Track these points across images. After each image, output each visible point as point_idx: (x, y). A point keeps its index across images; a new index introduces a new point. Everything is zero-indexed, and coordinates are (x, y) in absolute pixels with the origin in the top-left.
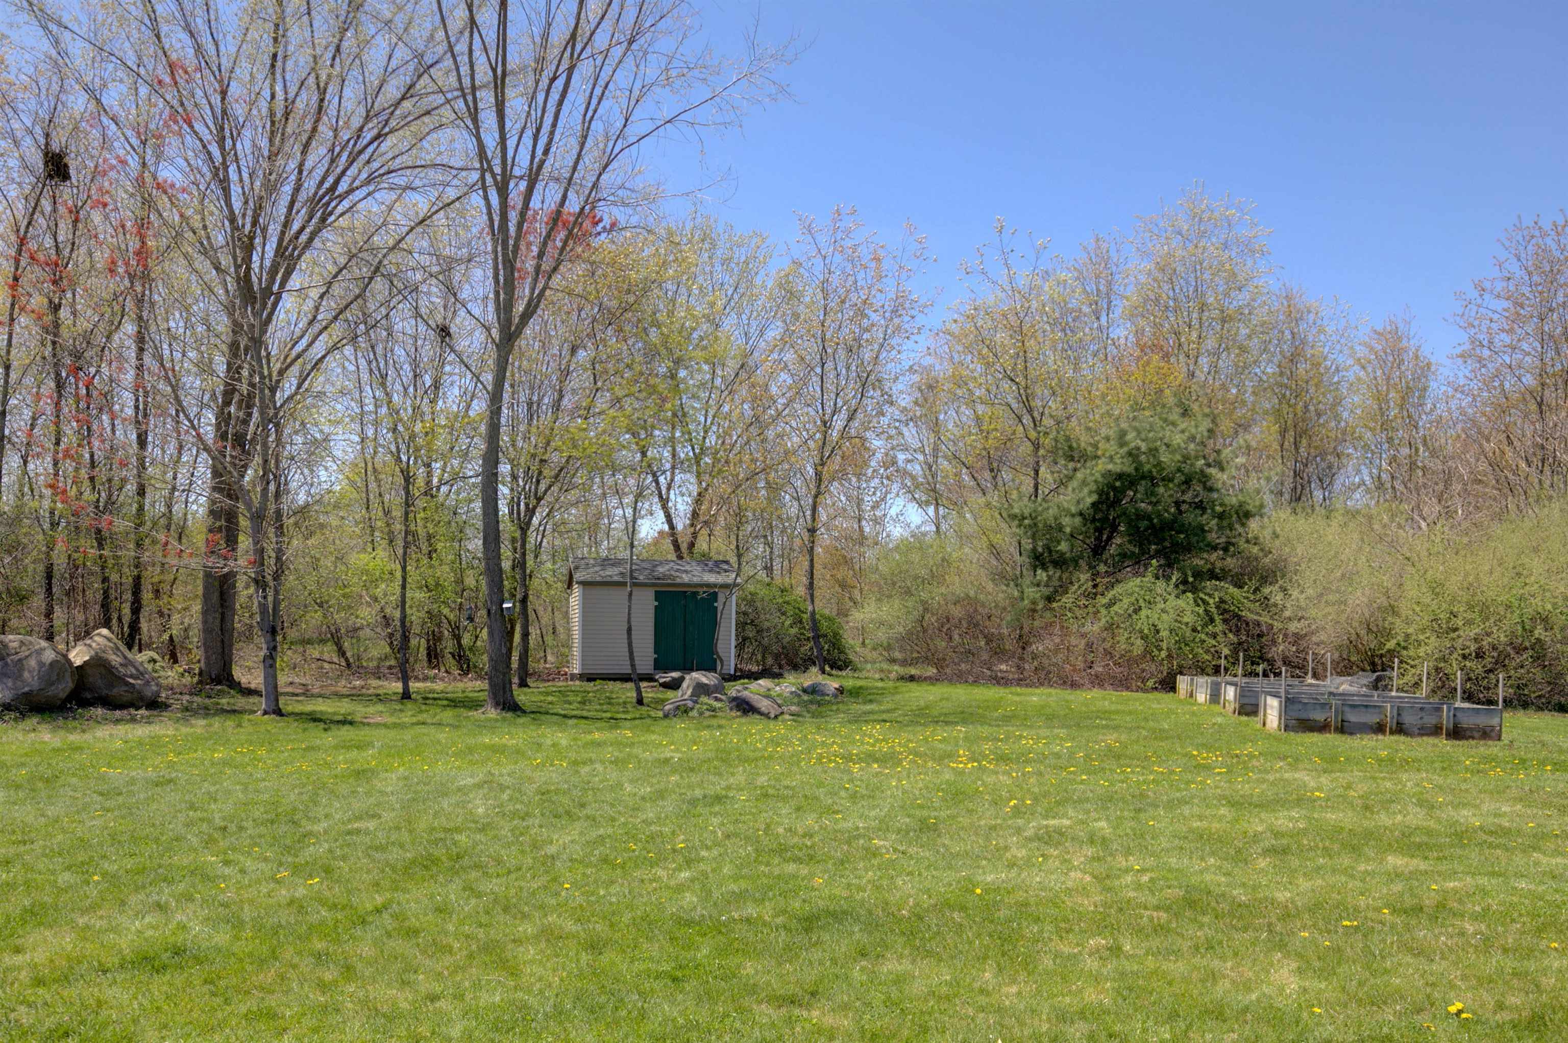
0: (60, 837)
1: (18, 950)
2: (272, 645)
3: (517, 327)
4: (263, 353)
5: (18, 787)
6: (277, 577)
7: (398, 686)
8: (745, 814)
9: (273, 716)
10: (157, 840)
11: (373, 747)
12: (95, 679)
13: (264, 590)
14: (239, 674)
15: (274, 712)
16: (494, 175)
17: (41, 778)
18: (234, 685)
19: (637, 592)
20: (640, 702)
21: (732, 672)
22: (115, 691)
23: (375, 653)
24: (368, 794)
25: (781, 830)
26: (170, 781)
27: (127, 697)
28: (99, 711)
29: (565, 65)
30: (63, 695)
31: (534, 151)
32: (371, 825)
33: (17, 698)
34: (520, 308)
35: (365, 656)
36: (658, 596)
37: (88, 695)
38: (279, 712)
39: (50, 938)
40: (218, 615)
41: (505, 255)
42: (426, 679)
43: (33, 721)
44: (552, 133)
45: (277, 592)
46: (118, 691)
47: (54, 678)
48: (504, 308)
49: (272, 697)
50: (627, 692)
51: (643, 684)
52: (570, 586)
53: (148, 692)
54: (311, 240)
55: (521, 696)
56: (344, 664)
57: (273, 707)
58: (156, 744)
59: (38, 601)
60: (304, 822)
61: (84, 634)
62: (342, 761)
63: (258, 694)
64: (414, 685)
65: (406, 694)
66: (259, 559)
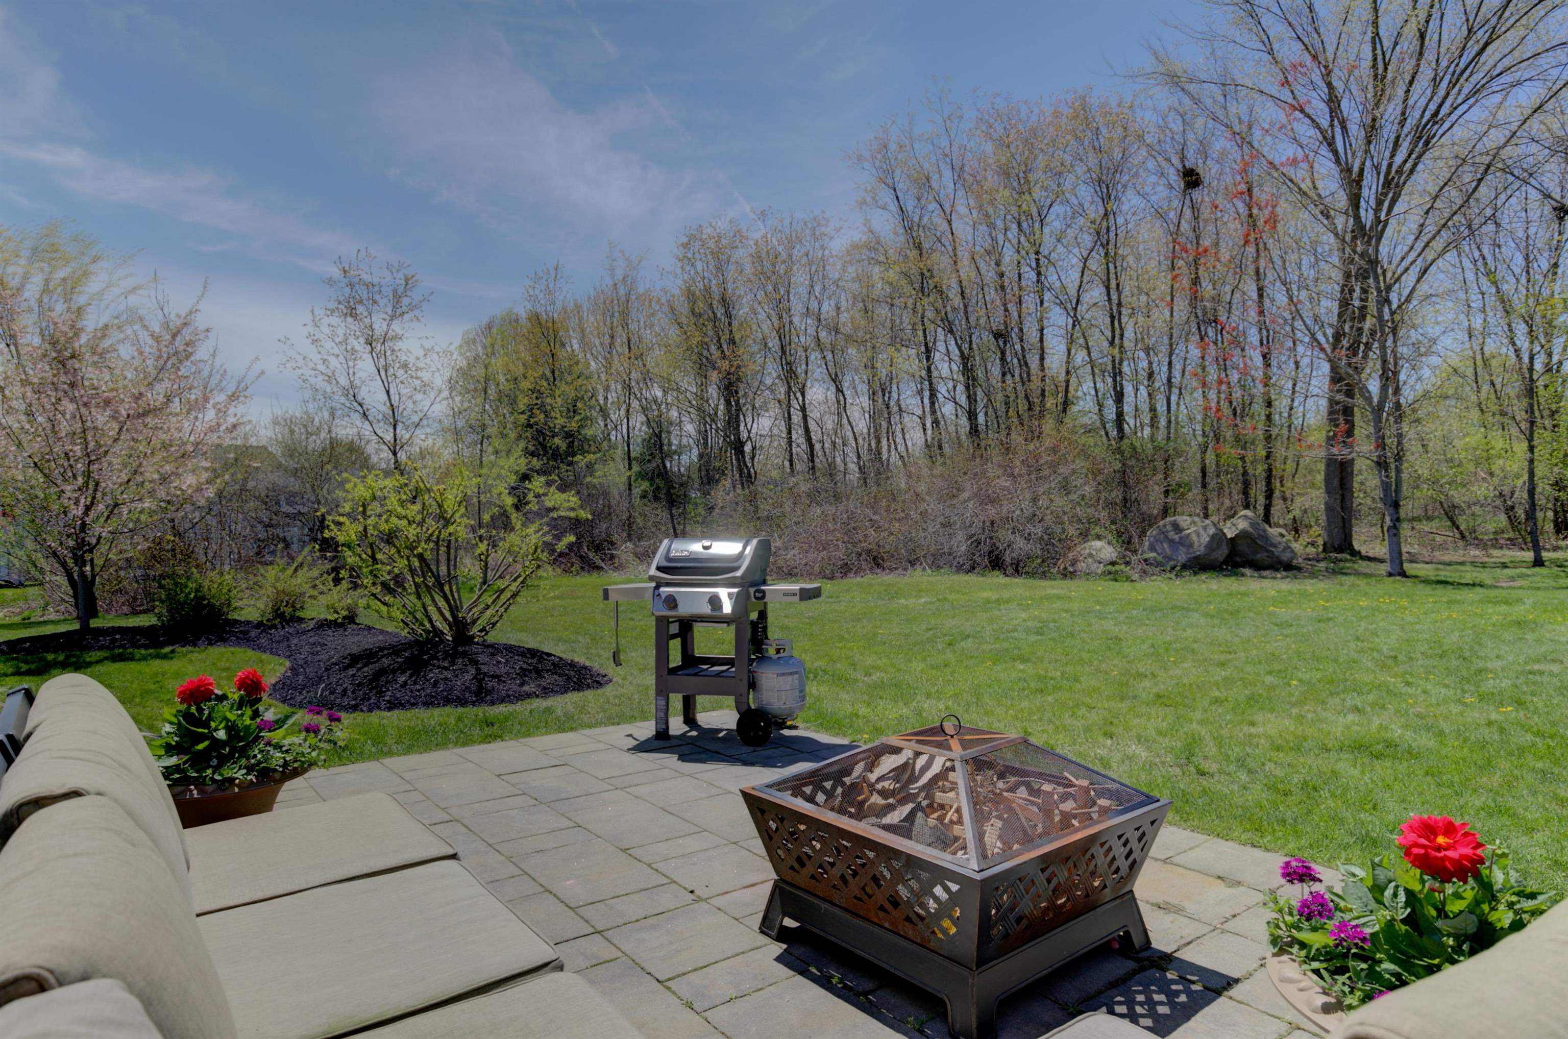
0: (1255, 652)
1: (1252, 724)
2: (1395, 516)
4: (1379, 271)
5: (1212, 617)
6: (1399, 458)
7: (1529, 555)
9: (1398, 578)
10: (1336, 661)
11: (1524, 603)
12: (1243, 547)
13: (1386, 471)
14: (1360, 545)
15: (1399, 574)
17: (1226, 611)
18: (1355, 553)
22: (1259, 556)
23: (1491, 527)
24: (1539, 641)
26: (1330, 619)
27: (1268, 561)
28: (1247, 571)
30: (1221, 559)
32: (1555, 668)
33: (1190, 560)
35: (1480, 530)
37: (1238, 559)
38: (1403, 574)
39: (1273, 719)
40: (1338, 496)
42: (1556, 549)
43: (1203, 577)
45: (1398, 471)
46: (1261, 556)
47: (1215, 545)
49: (1397, 562)
53: (1285, 557)
54: (1415, 165)
56: (1458, 535)
57: (1398, 570)
58: (1304, 595)
59: (1195, 493)
60: (1474, 660)
61: (1231, 515)
62: (1496, 614)
63: (1381, 561)
64: (1545, 555)
65: (1538, 562)
66: (1381, 445)
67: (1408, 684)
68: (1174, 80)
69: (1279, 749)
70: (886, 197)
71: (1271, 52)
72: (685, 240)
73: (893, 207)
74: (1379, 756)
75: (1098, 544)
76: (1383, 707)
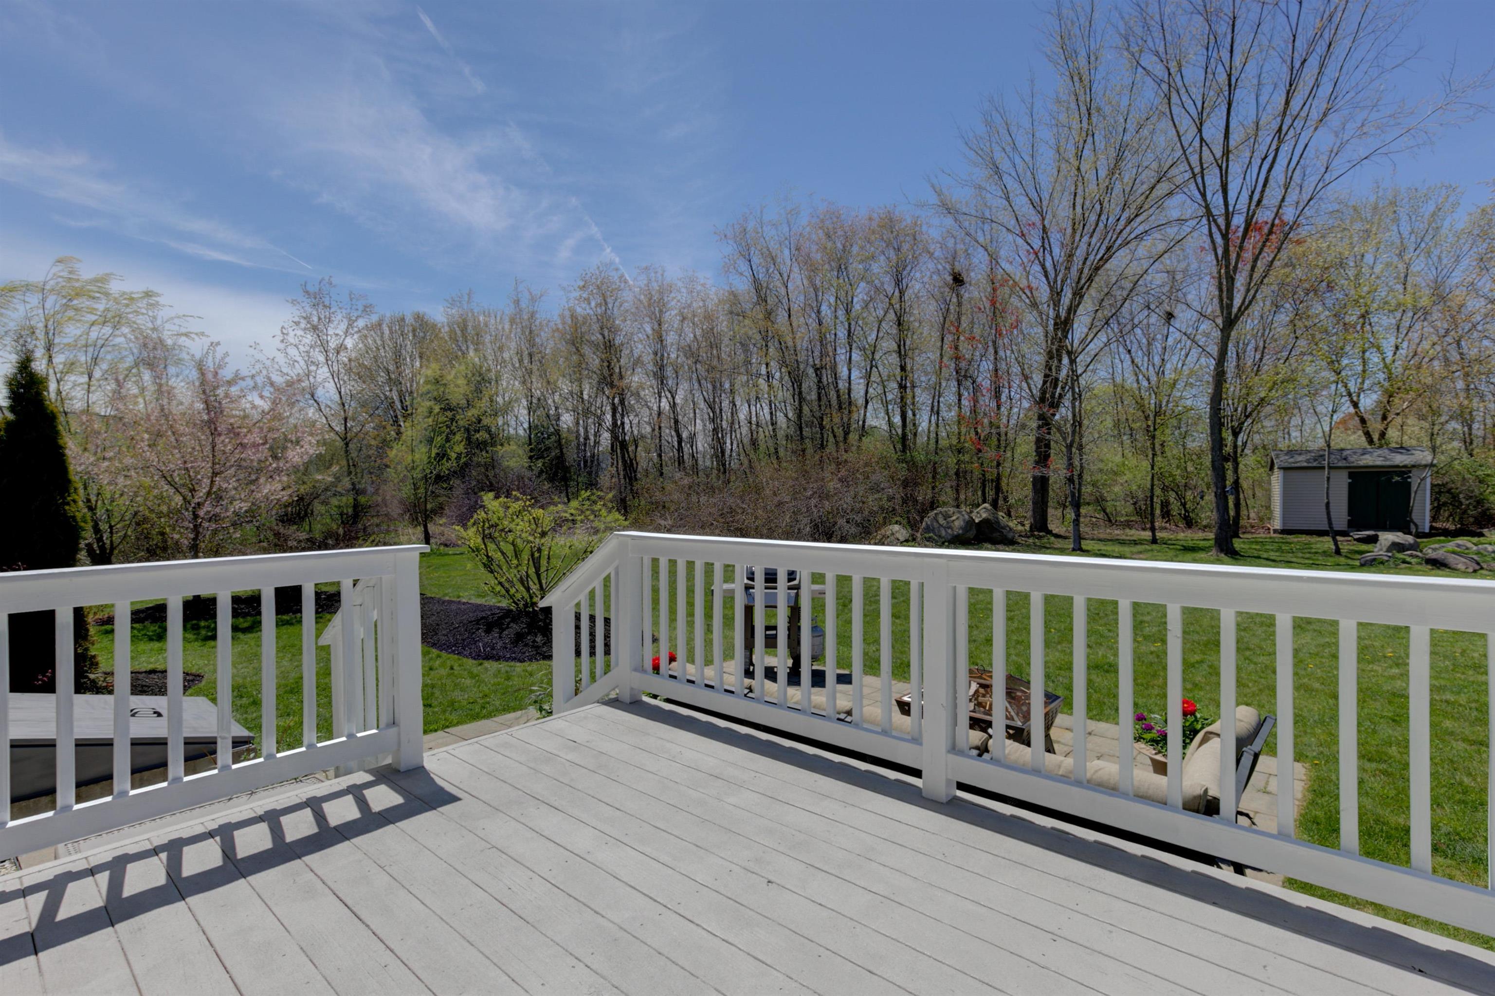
2: (1077, 512)
3: (1236, 315)
6: (1080, 476)
7: (1150, 535)
8: (1443, 641)
9: (1079, 552)
12: (987, 528)
13: (1073, 484)
14: (1051, 527)
15: (1079, 550)
16: (1218, 227)
18: (1049, 532)
19: (1334, 473)
20: (1338, 552)
21: (1427, 530)
22: (993, 534)
25: (1476, 655)
27: (999, 538)
29: (1274, 147)
30: (972, 537)
31: (1249, 206)
33: (953, 538)
34: (1237, 302)
36: (1351, 475)
37: (981, 537)
38: (1081, 550)
40: (1040, 493)
41: (1227, 273)
42: (1164, 531)
44: (1263, 191)
45: (1080, 484)
46: (996, 535)
47: (969, 527)
48: (1226, 306)
49: (1076, 540)
50: (1327, 543)
51: (1339, 538)
52: (1272, 468)
53: (1010, 536)
55: (1237, 544)
56: (1105, 518)
57: (1078, 547)
61: (976, 506)
63: (1065, 538)
64: (1159, 535)
65: (1154, 541)
66: (1070, 466)
67: (1109, 631)
68: (948, 209)
69: (1060, 669)
70: (744, 267)
71: (1008, 199)
72: (582, 283)
73: (748, 273)
74: (1107, 671)
75: (896, 527)
76: (1101, 644)
